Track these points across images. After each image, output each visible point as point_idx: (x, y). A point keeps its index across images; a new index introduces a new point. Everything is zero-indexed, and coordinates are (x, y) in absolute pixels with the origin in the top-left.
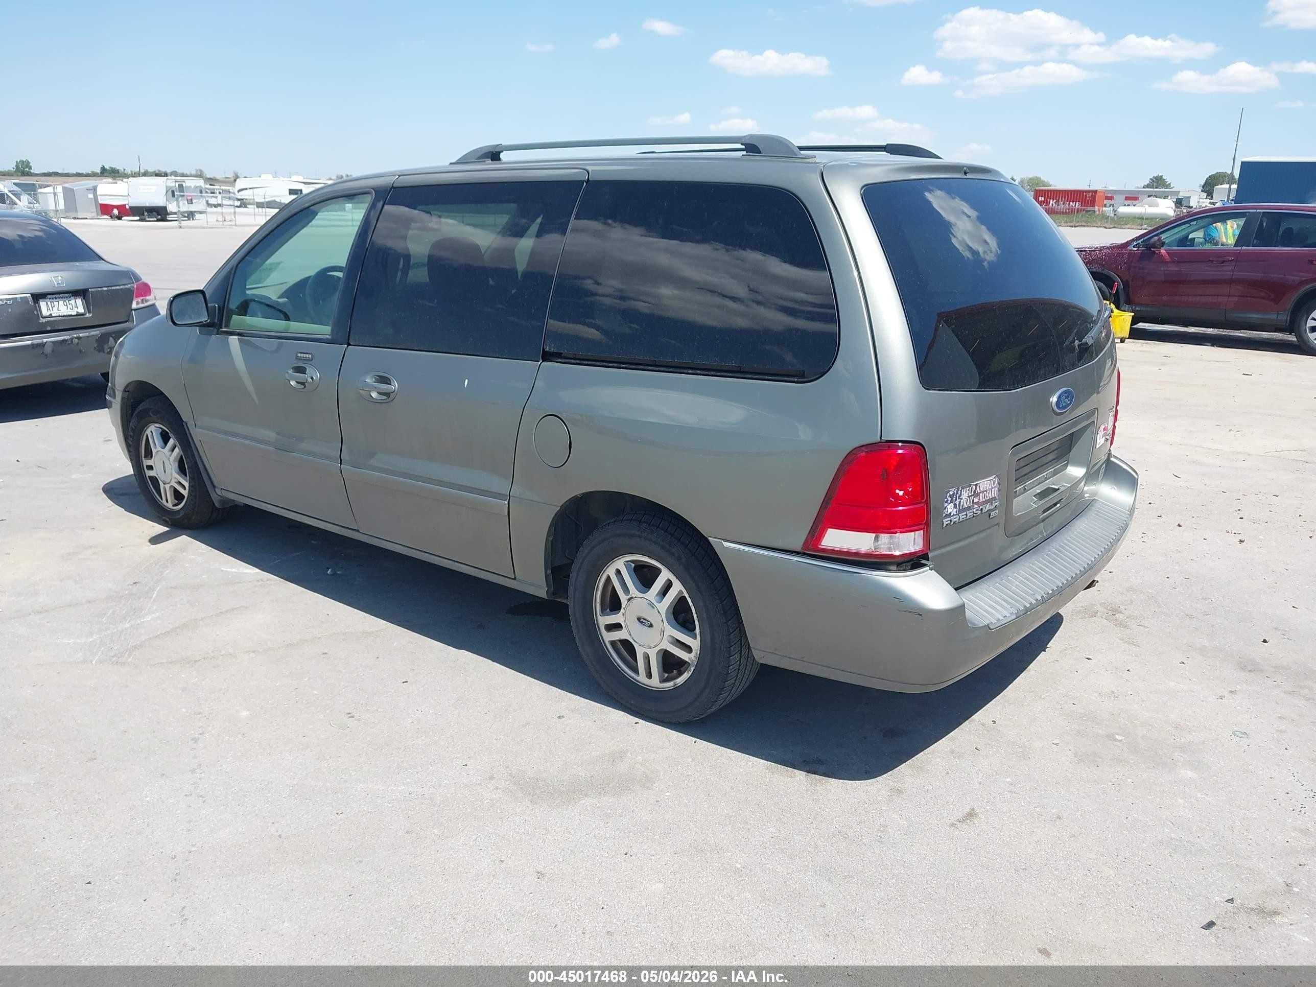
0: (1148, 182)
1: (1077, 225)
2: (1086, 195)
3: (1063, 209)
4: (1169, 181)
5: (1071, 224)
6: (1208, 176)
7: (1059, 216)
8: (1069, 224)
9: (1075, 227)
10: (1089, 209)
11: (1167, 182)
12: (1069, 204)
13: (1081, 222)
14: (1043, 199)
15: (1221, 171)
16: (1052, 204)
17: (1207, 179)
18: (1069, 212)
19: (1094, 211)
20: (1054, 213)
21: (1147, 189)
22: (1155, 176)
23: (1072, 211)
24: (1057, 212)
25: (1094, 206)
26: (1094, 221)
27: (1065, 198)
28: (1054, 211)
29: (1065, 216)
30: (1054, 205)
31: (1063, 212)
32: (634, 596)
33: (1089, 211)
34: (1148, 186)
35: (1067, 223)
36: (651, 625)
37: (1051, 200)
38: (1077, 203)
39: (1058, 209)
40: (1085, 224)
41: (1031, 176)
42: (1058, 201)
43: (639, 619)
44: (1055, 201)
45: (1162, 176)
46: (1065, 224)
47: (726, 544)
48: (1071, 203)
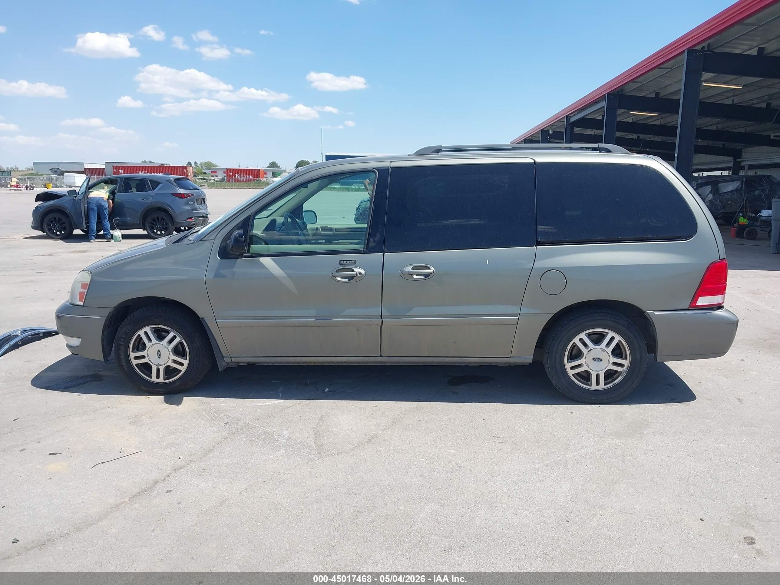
0: (269, 165)
1: (253, 187)
2: (255, 172)
3: (244, 179)
4: (279, 164)
5: (250, 187)
6: (297, 162)
7: (242, 183)
8: (249, 187)
9: (252, 189)
10: (257, 179)
11: (278, 165)
12: (246, 177)
13: (255, 186)
14: (232, 174)
15: (303, 160)
16: (237, 177)
17: (297, 164)
18: (247, 181)
19: (261, 180)
20: (239, 182)
21: (270, 169)
22: (272, 161)
23: (249, 180)
24: (241, 181)
25: (259, 177)
26: (262, 186)
27: (243, 173)
28: (239, 180)
29: (246, 183)
30: (238, 177)
31: (244, 181)
32: (592, 349)
33: (258, 180)
34: (269, 167)
35: (247, 186)
36: (601, 360)
37: (236, 175)
38: (251, 176)
39: (241, 179)
40: (257, 187)
41: (206, 161)
42: (240, 175)
43: (594, 359)
44: (238, 175)
45: (275, 162)
46: (247, 187)
47: (656, 313)
48: (247, 176)
